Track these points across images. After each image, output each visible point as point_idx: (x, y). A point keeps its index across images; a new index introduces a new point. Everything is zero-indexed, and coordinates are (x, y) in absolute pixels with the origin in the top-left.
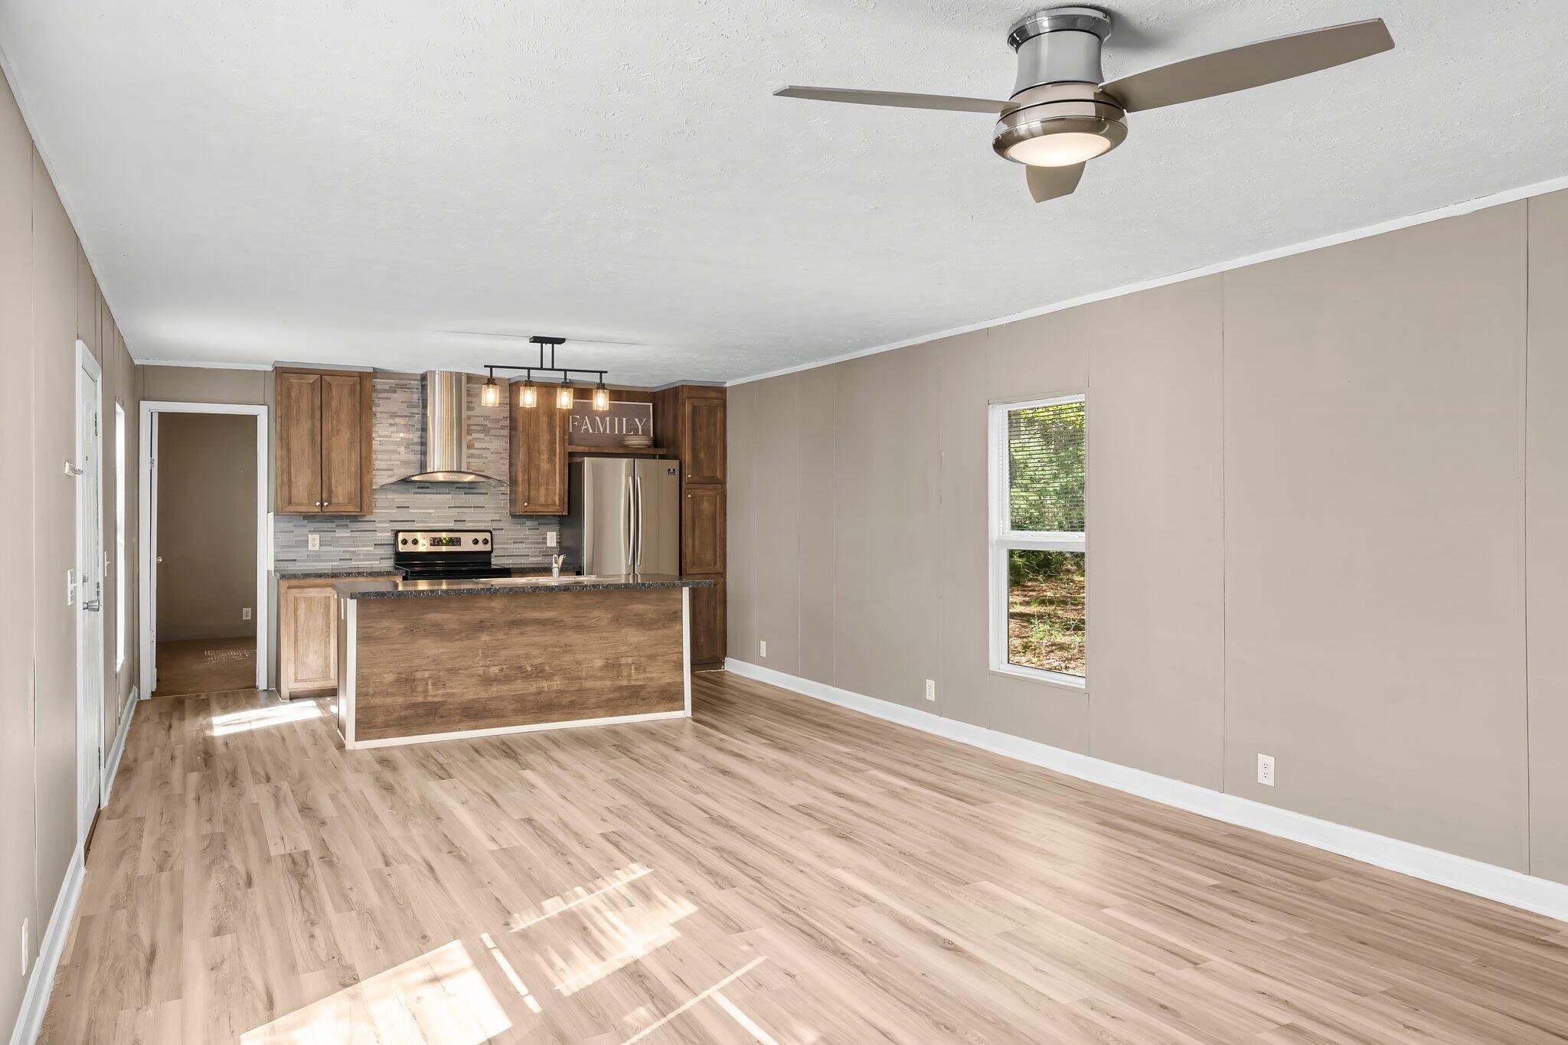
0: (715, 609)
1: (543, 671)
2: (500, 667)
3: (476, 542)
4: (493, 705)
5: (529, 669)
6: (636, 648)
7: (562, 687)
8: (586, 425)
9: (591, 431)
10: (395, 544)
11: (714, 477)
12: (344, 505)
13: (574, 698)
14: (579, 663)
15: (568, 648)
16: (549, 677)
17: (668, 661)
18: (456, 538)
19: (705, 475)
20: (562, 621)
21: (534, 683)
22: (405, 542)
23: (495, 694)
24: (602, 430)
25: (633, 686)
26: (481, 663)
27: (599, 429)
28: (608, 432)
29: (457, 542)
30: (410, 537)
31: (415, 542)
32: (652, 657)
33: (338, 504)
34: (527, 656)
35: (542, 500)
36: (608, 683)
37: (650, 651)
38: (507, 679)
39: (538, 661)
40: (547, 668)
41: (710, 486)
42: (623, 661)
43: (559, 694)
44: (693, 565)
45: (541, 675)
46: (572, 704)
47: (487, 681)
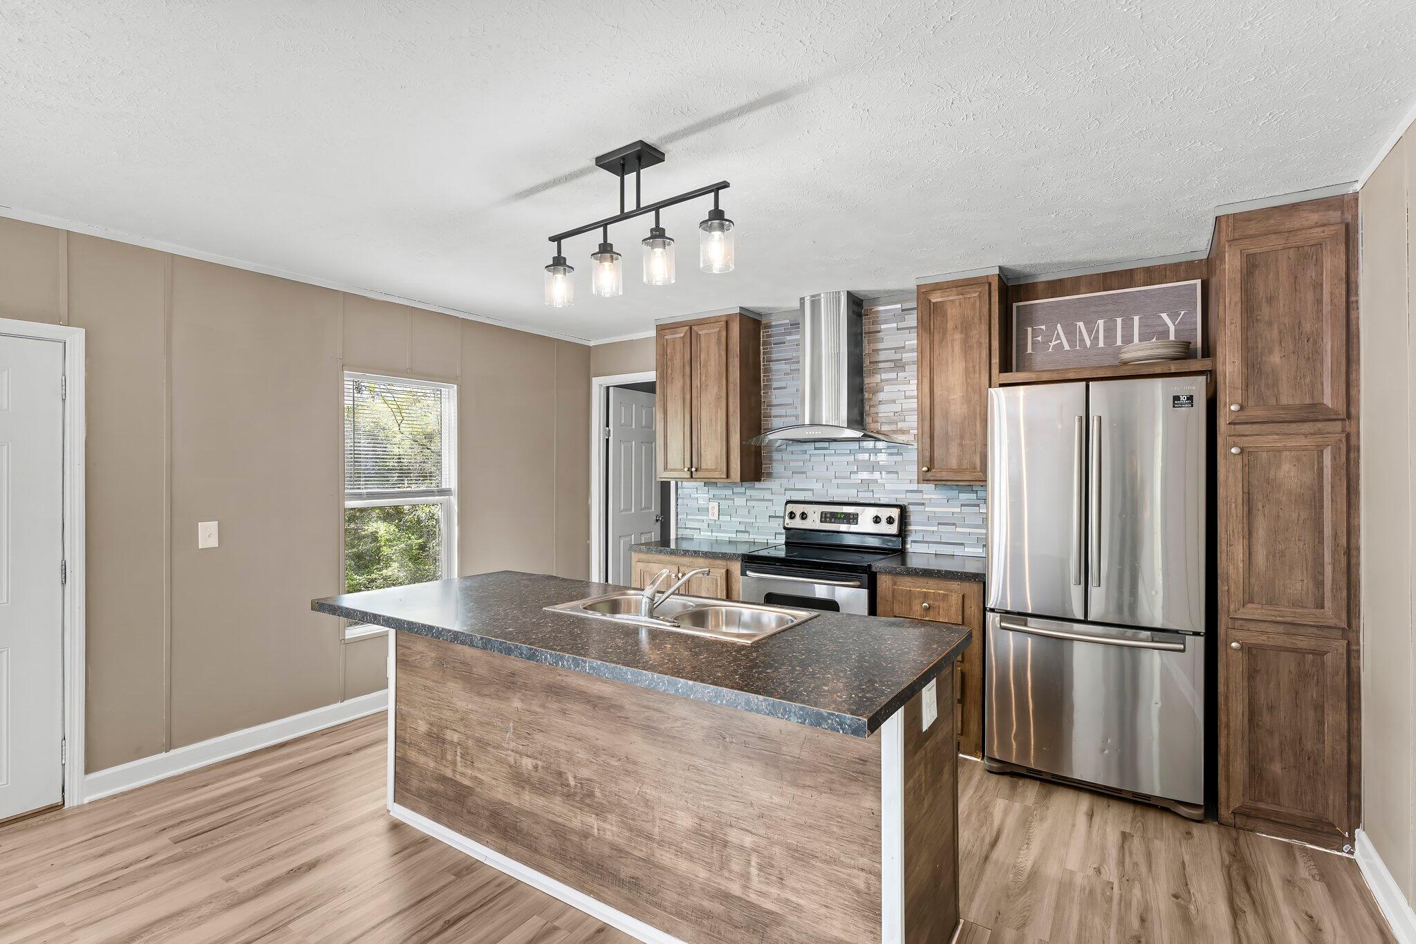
0: (1319, 708)
1: (591, 794)
2: (535, 762)
3: (877, 520)
4: (525, 824)
5: (572, 782)
6: (762, 816)
7: (621, 842)
8: (1058, 337)
9: (1067, 347)
10: (784, 517)
11: (1313, 405)
12: (711, 470)
13: (638, 873)
14: (647, 802)
15: (630, 767)
16: (600, 811)
17: (840, 884)
18: (853, 514)
19: (1285, 400)
20: (621, 708)
21: (578, 811)
22: (792, 515)
23: (527, 807)
24: (1088, 343)
25: (751, 905)
26: (512, 745)
27: (1082, 340)
28: (1101, 344)
29: (851, 518)
30: (798, 509)
31: (804, 516)
32: (801, 856)
33: (707, 470)
34: (570, 758)
35: (954, 463)
36: (703, 874)
37: (795, 837)
38: (541, 788)
39: (585, 773)
40: (598, 793)
41: (1307, 427)
42: (734, 836)
43: (614, 853)
44: (1249, 599)
45: (588, 801)
46: (635, 884)
47: (520, 780)
